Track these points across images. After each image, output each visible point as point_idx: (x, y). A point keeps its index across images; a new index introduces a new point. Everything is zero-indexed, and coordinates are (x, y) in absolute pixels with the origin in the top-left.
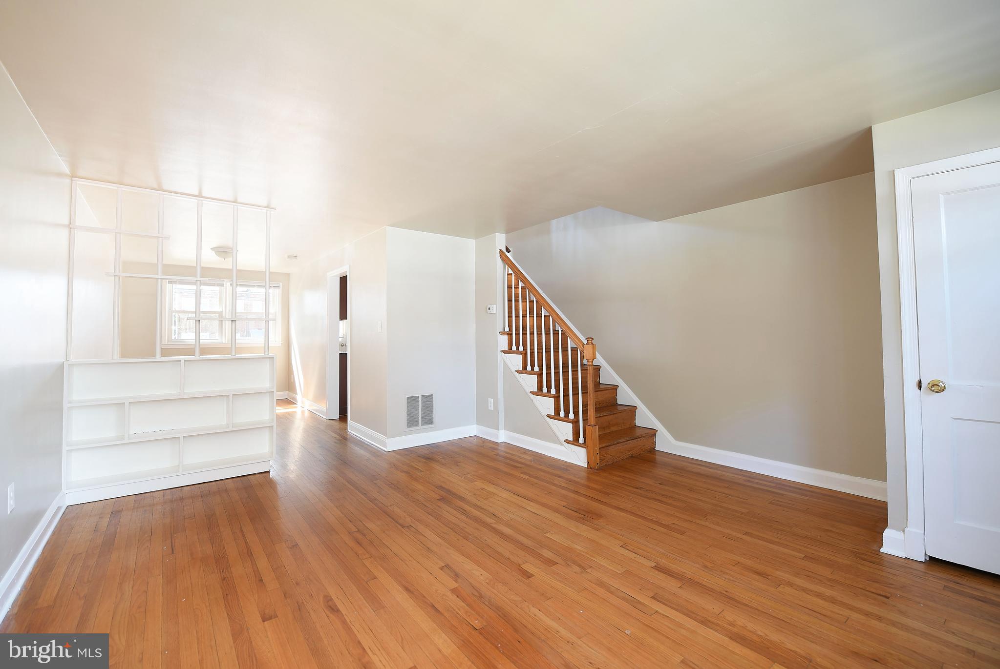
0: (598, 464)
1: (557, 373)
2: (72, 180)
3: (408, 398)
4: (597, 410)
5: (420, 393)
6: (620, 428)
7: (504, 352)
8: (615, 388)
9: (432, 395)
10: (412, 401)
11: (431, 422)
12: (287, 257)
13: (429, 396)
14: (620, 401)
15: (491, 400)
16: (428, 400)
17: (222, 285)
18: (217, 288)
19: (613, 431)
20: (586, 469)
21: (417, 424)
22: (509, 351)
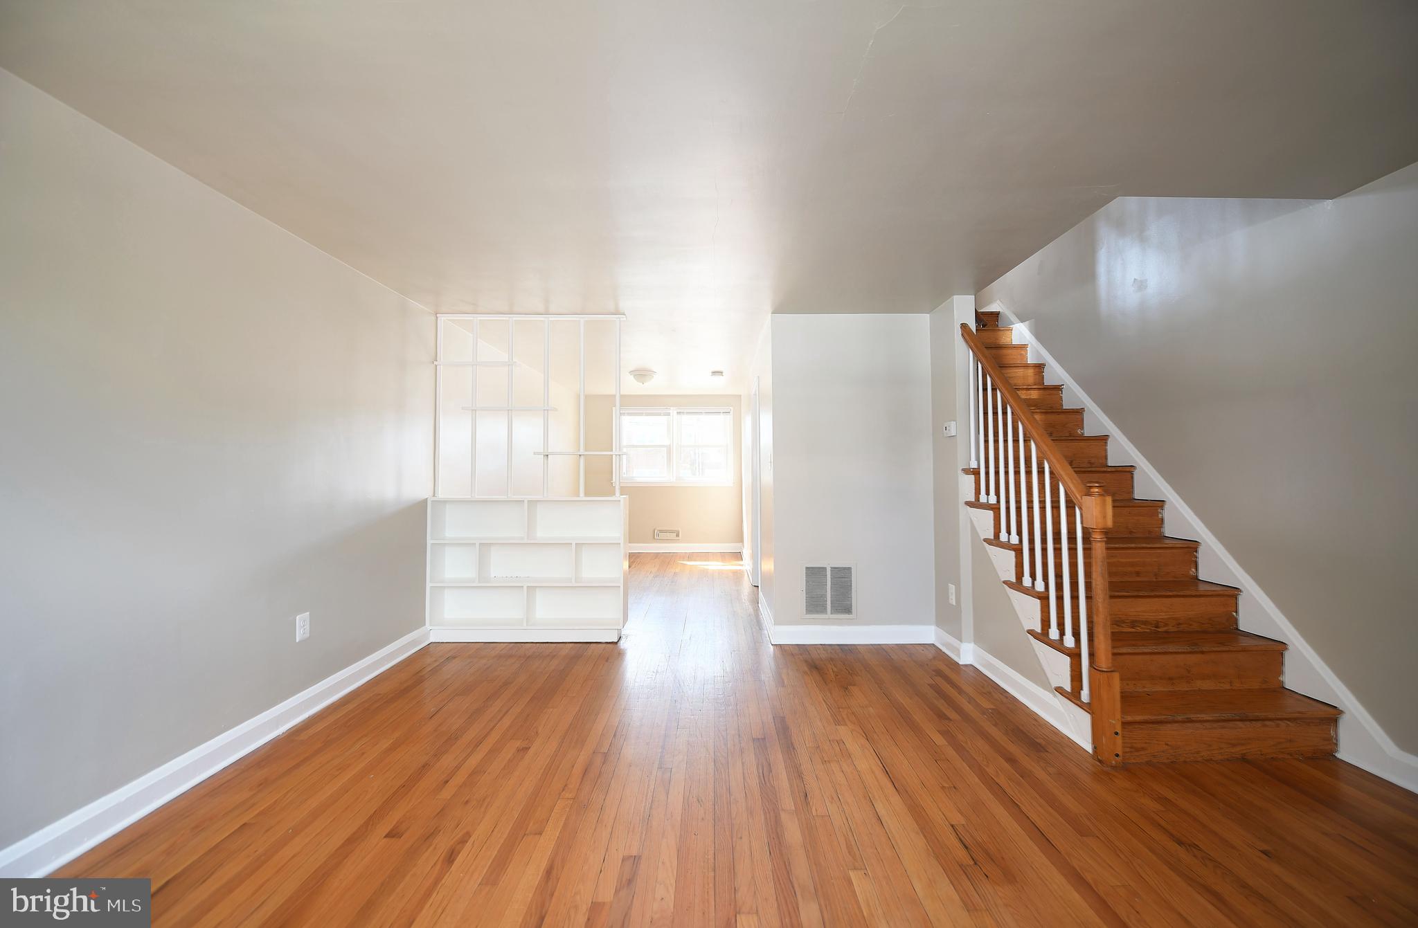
0: (1117, 755)
1: (1058, 551)
2: (437, 317)
3: (807, 568)
4: (1117, 638)
5: (829, 562)
6: (1227, 687)
7: (969, 504)
8: (1231, 594)
9: (849, 569)
10: (814, 574)
11: (848, 610)
12: (711, 374)
13: (845, 568)
14: (1244, 625)
15: (952, 588)
16: (843, 577)
17: (668, 414)
18: (666, 418)
19: (1200, 690)
20: (1091, 760)
21: (824, 610)
22: (976, 504)
